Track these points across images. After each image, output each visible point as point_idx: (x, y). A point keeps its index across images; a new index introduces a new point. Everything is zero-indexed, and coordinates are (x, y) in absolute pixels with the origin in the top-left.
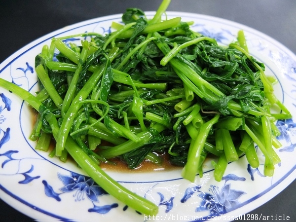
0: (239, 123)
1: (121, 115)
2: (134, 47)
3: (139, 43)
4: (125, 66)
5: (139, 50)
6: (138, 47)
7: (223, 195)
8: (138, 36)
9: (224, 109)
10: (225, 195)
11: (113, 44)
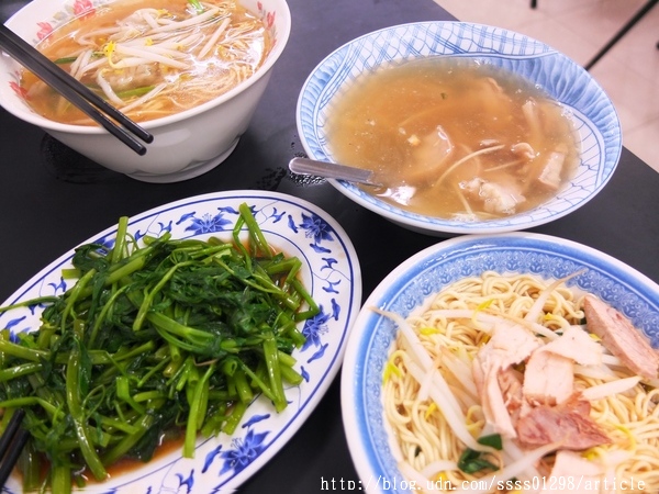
0: (233, 366)
1: (112, 405)
2: (100, 311)
3: (104, 304)
4: (96, 340)
5: (107, 313)
6: (104, 309)
7: (246, 445)
8: (101, 292)
9: (218, 352)
10: (249, 443)
11: (72, 313)
